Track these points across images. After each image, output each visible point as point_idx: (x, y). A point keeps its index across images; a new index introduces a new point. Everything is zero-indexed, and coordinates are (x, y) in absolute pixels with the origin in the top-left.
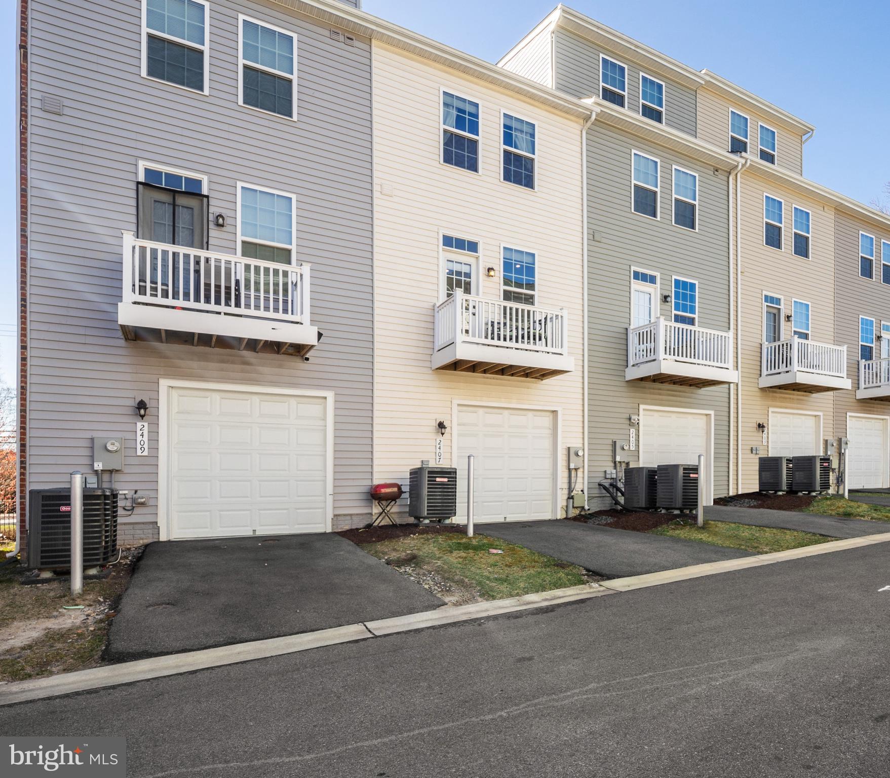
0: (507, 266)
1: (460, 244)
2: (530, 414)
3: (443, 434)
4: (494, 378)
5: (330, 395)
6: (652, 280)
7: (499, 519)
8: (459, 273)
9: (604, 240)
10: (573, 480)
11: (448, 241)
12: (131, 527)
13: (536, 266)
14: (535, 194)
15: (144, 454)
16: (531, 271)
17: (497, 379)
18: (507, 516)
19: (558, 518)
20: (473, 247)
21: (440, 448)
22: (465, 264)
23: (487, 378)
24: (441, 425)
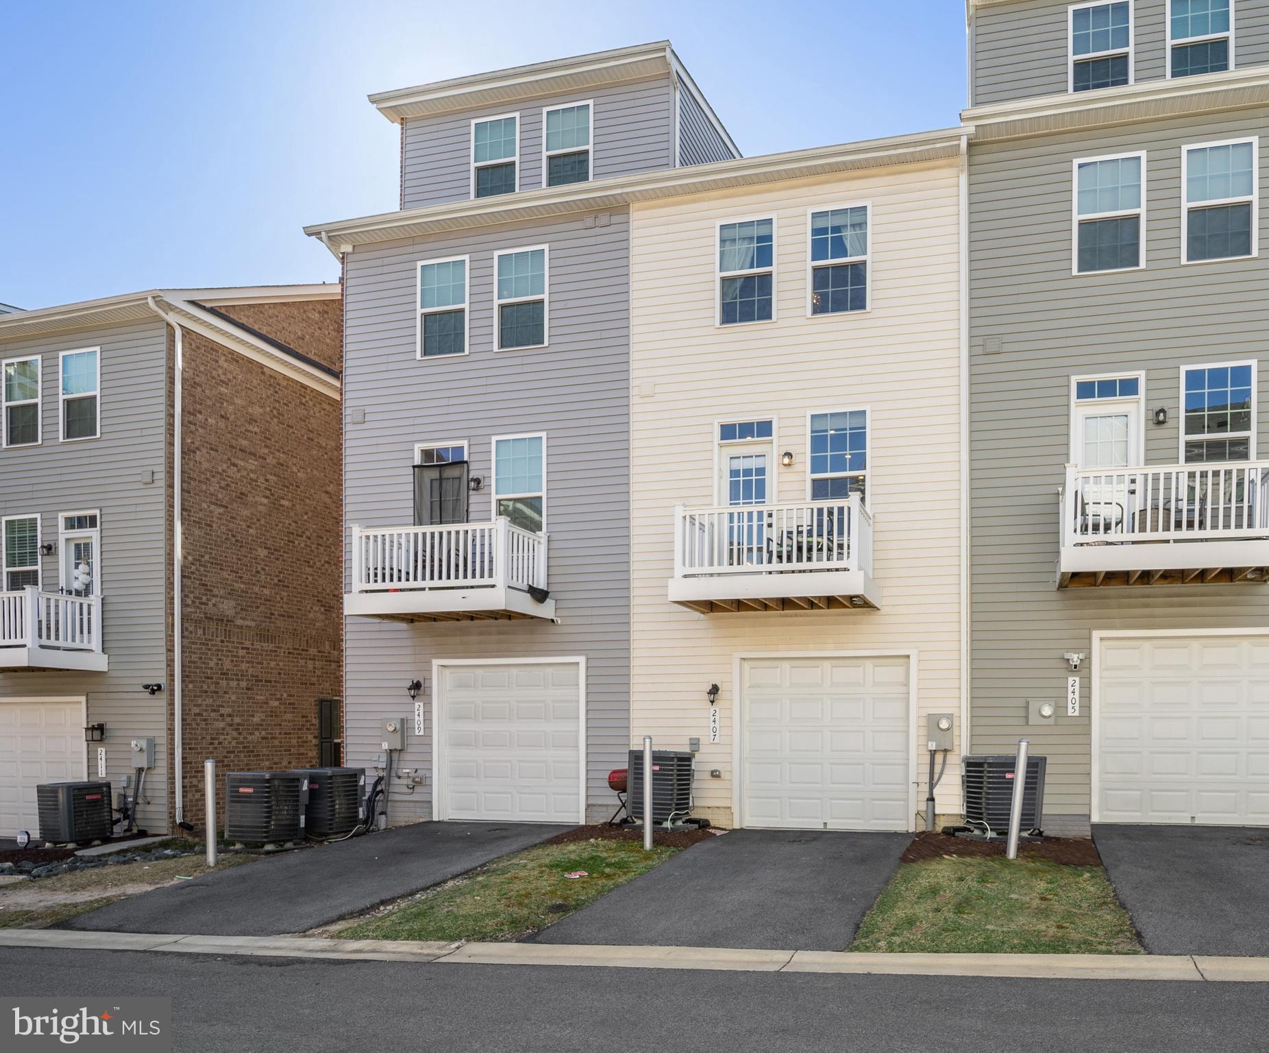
0: (818, 442)
1: (746, 430)
2: (869, 664)
3: (712, 702)
4: (796, 616)
5: (581, 660)
6: (1129, 387)
7: (815, 824)
8: (748, 472)
9: (1006, 348)
10: (937, 769)
11: (728, 432)
12: (412, 804)
13: (868, 430)
14: (868, 316)
15: (420, 734)
16: (859, 439)
17: (801, 616)
18: (829, 821)
19: (910, 831)
20: (764, 429)
21: (714, 721)
22: (756, 456)
23: (786, 616)
24: (714, 690)
